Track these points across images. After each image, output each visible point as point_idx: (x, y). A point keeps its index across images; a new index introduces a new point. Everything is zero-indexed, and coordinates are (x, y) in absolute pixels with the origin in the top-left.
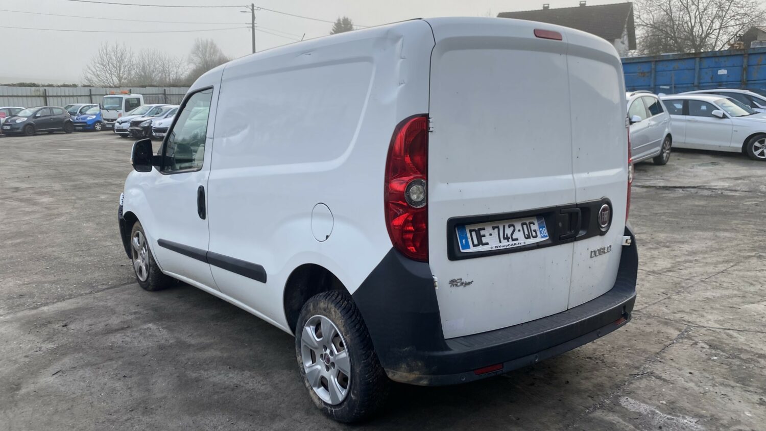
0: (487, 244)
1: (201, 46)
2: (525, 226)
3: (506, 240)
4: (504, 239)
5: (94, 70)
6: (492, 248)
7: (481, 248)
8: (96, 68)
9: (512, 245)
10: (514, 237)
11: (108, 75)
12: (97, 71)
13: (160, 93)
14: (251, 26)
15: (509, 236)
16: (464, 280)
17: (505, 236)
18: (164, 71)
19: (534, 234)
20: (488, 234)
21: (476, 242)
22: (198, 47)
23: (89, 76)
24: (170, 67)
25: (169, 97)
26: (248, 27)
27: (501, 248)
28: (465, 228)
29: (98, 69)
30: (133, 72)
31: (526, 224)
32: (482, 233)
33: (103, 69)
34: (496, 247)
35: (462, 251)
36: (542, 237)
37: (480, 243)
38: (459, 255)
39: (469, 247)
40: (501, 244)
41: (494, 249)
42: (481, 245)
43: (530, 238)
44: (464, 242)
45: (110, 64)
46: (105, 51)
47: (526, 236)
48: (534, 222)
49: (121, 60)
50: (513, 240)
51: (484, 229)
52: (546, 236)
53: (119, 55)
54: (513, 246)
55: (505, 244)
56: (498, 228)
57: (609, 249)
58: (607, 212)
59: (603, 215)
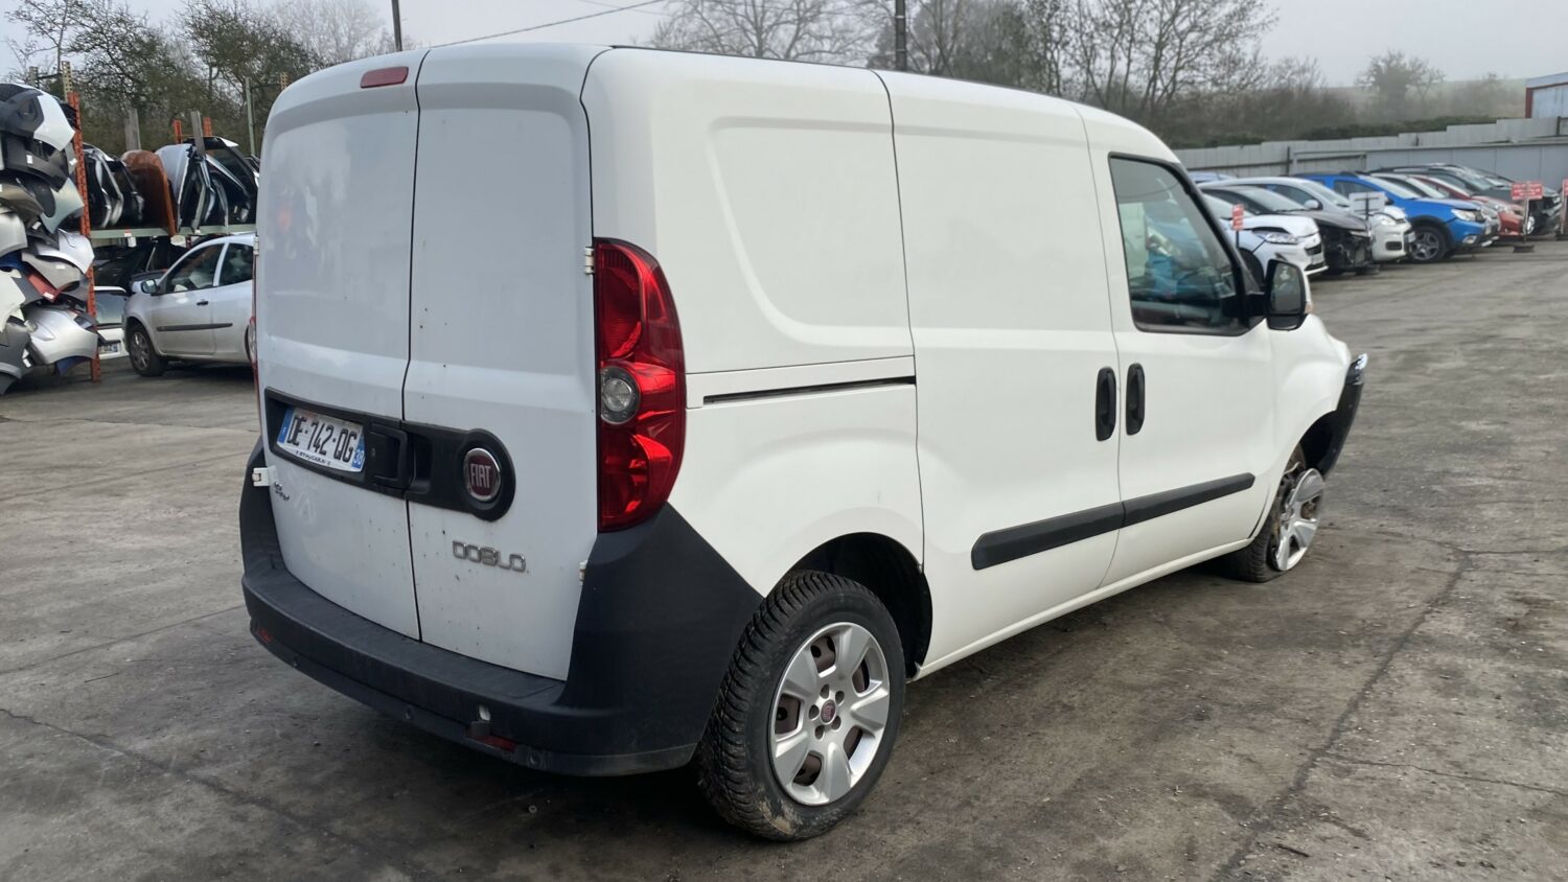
0: (298, 444)
3: (315, 449)
4: (315, 445)
6: (297, 452)
7: (290, 448)
9: (316, 458)
10: (325, 447)
15: (321, 443)
17: (317, 442)
19: (347, 455)
20: (305, 431)
21: (292, 437)
27: (304, 457)
28: (294, 409)
31: (346, 434)
32: (301, 426)
34: (301, 454)
35: (278, 443)
36: (354, 465)
37: (294, 440)
39: (285, 442)
42: (295, 445)
44: (284, 431)
47: (337, 453)
48: (358, 435)
50: (321, 451)
51: (302, 422)
52: (359, 467)
54: (315, 461)
55: (311, 453)
56: (317, 426)
57: (517, 564)
58: (488, 468)
59: (474, 468)
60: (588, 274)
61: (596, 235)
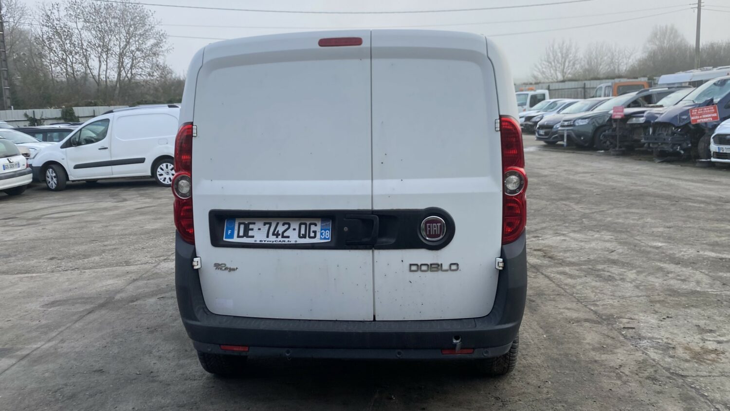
0: (253, 237)
1: (659, 33)
2: (303, 227)
3: (275, 236)
4: (273, 234)
5: (540, 67)
6: (256, 241)
7: (245, 240)
8: (542, 65)
9: (280, 241)
10: (285, 234)
11: (552, 71)
12: (543, 68)
13: (579, 87)
14: (697, 6)
15: (280, 232)
16: (228, 266)
17: (276, 233)
18: (612, 62)
19: (312, 235)
20: (257, 229)
21: (241, 234)
22: (655, 35)
23: (536, 73)
24: (620, 58)
25: (588, 90)
26: (692, 8)
27: (266, 242)
28: (235, 220)
29: (544, 66)
30: (578, 66)
31: (305, 224)
32: (251, 226)
33: (548, 66)
34: (260, 241)
35: (224, 239)
36: (321, 239)
37: (246, 235)
38: (221, 243)
39: (232, 237)
40: (268, 239)
41: (258, 242)
42: (245, 237)
43: (306, 238)
44: (229, 232)
45: (555, 61)
46: (552, 49)
47: (301, 235)
48: (316, 222)
49: (565, 57)
50: (283, 237)
51: (254, 223)
52: (328, 239)
53: (564, 51)
54: (280, 243)
55: (272, 239)
56: (270, 224)
57: (454, 267)
58: (439, 224)
59: (429, 227)
60: (497, 131)
61: (501, 114)
